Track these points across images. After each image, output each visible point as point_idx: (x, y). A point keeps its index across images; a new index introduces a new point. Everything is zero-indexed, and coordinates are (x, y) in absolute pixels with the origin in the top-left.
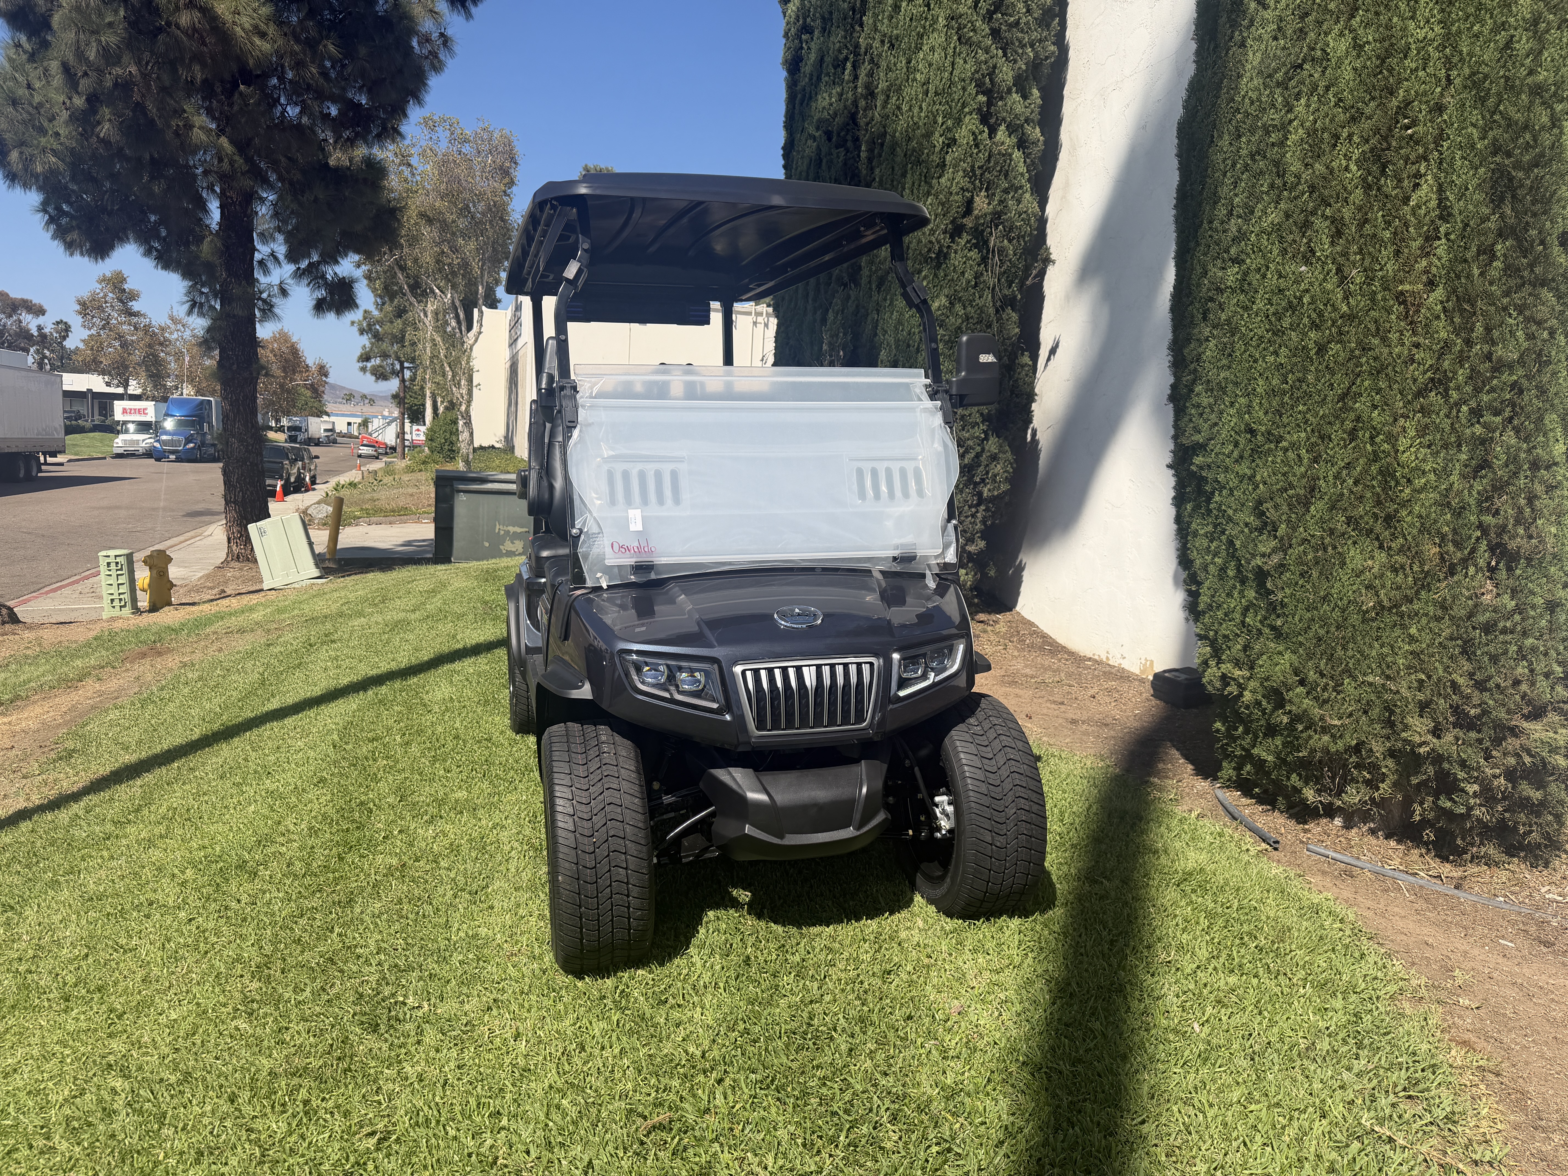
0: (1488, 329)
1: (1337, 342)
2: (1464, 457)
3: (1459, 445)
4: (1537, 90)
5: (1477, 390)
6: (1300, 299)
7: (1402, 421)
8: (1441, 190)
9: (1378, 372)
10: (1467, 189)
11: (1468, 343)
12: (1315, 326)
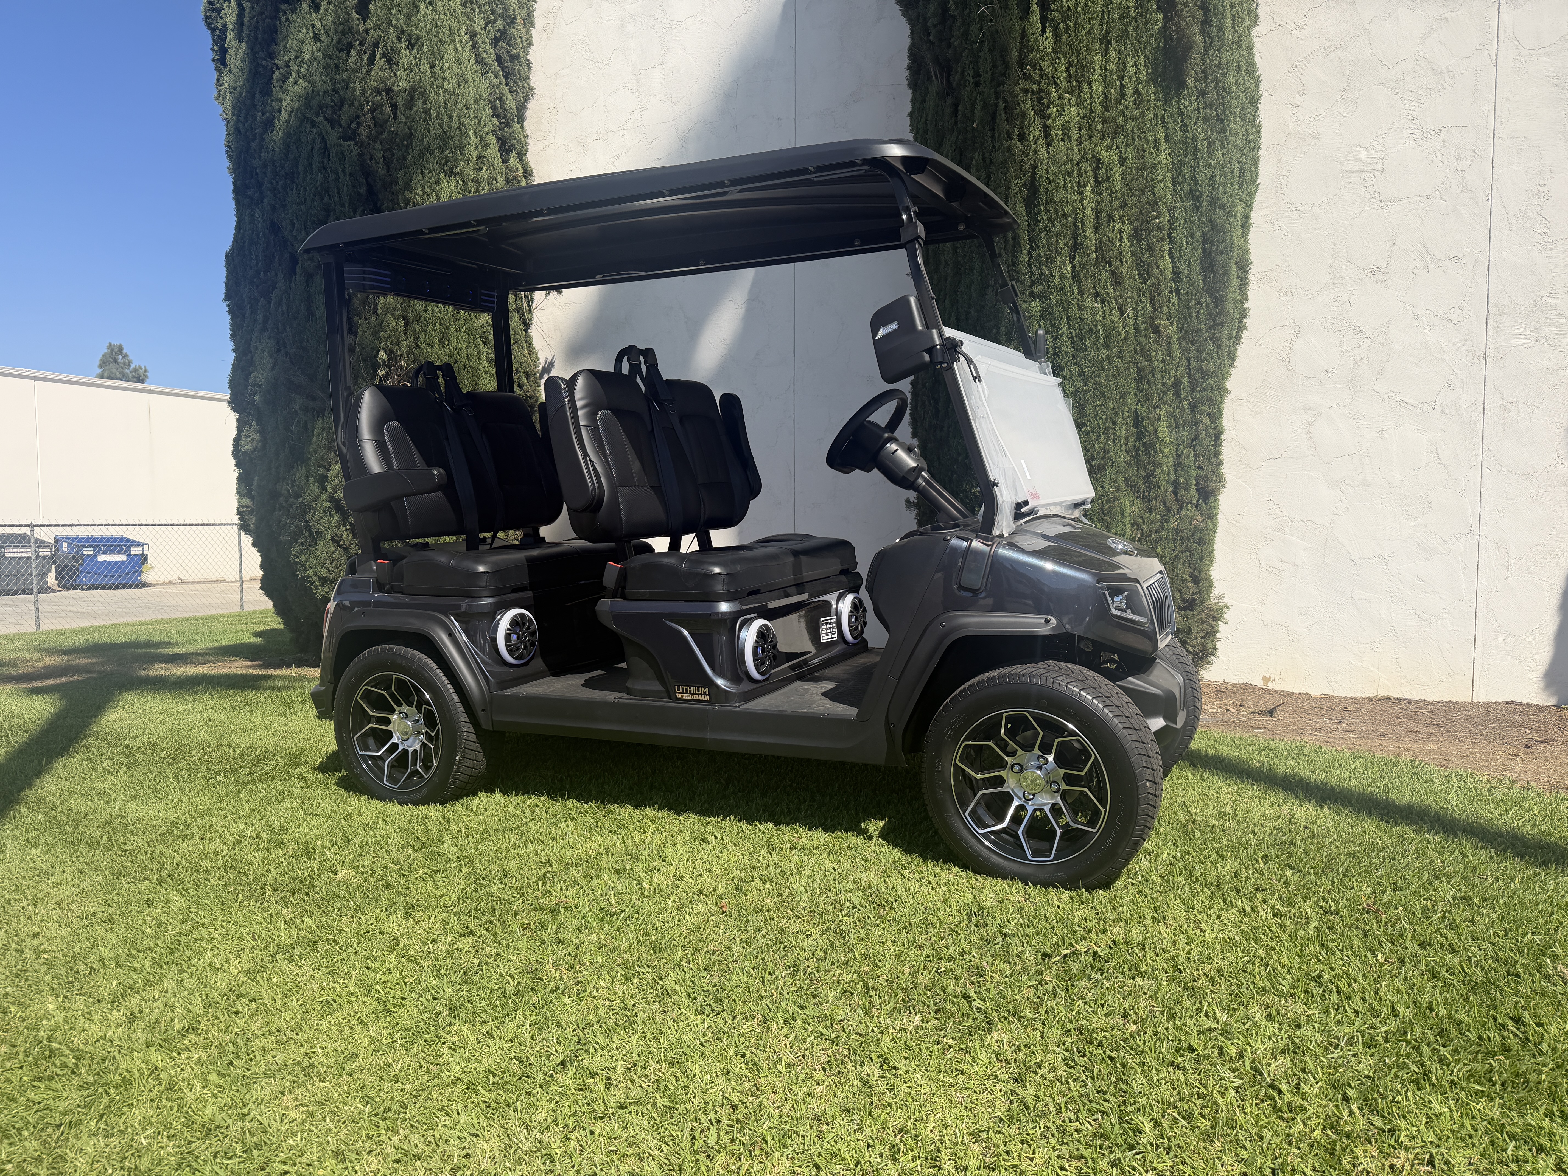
0: (1199, 351)
1: (1118, 357)
2: (1186, 433)
3: (1184, 427)
4: (1223, 207)
5: (1193, 390)
6: (1095, 326)
7: (1158, 411)
8: (1173, 261)
9: (1141, 379)
10: (1190, 263)
11: (1189, 361)
12: (1107, 346)
